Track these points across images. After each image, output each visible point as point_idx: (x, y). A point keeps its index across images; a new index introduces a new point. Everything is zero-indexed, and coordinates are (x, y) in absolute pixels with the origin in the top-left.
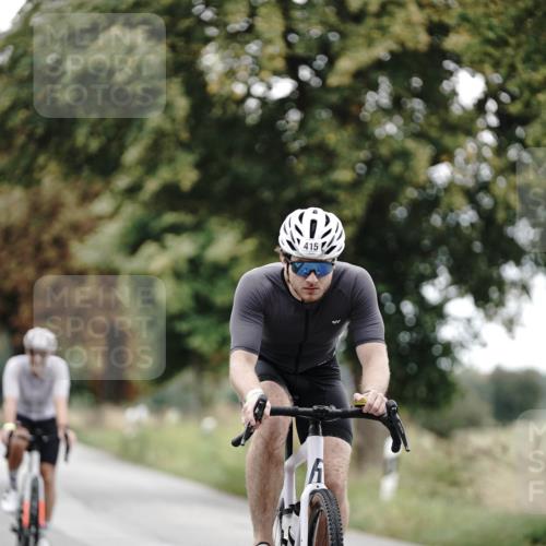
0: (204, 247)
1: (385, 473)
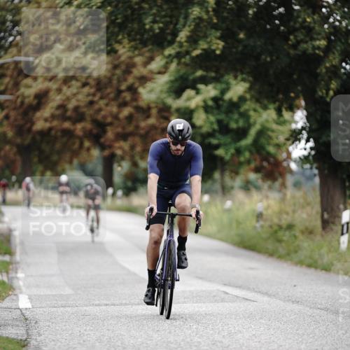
1: (342, 234)
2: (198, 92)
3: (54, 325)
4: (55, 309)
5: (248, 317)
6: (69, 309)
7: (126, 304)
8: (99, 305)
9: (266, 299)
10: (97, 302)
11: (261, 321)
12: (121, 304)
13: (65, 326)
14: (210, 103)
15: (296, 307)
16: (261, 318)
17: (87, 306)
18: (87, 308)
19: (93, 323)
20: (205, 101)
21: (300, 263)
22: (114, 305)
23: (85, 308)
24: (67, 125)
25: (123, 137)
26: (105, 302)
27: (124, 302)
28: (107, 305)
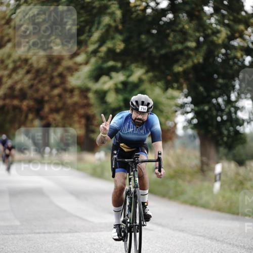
0: (129, 76)
1: (216, 181)
2: (111, 78)
3: (6, 247)
4: (7, 236)
5: (147, 242)
6: (17, 236)
7: (58, 232)
8: (39, 233)
9: (160, 228)
10: (37, 231)
11: (156, 244)
12: (55, 232)
13: (14, 248)
14: (120, 86)
15: (182, 235)
16: (156, 243)
17: (30, 233)
18: (30, 235)
19: (34, 246)
20: (116, 84)
21: (185, 202)
22: (50, 233)
23: (29, 235)
24: (16, 102)
25: (57, 110)
26: (43, 231)
27: (57, 231)
28: (44, 233)
